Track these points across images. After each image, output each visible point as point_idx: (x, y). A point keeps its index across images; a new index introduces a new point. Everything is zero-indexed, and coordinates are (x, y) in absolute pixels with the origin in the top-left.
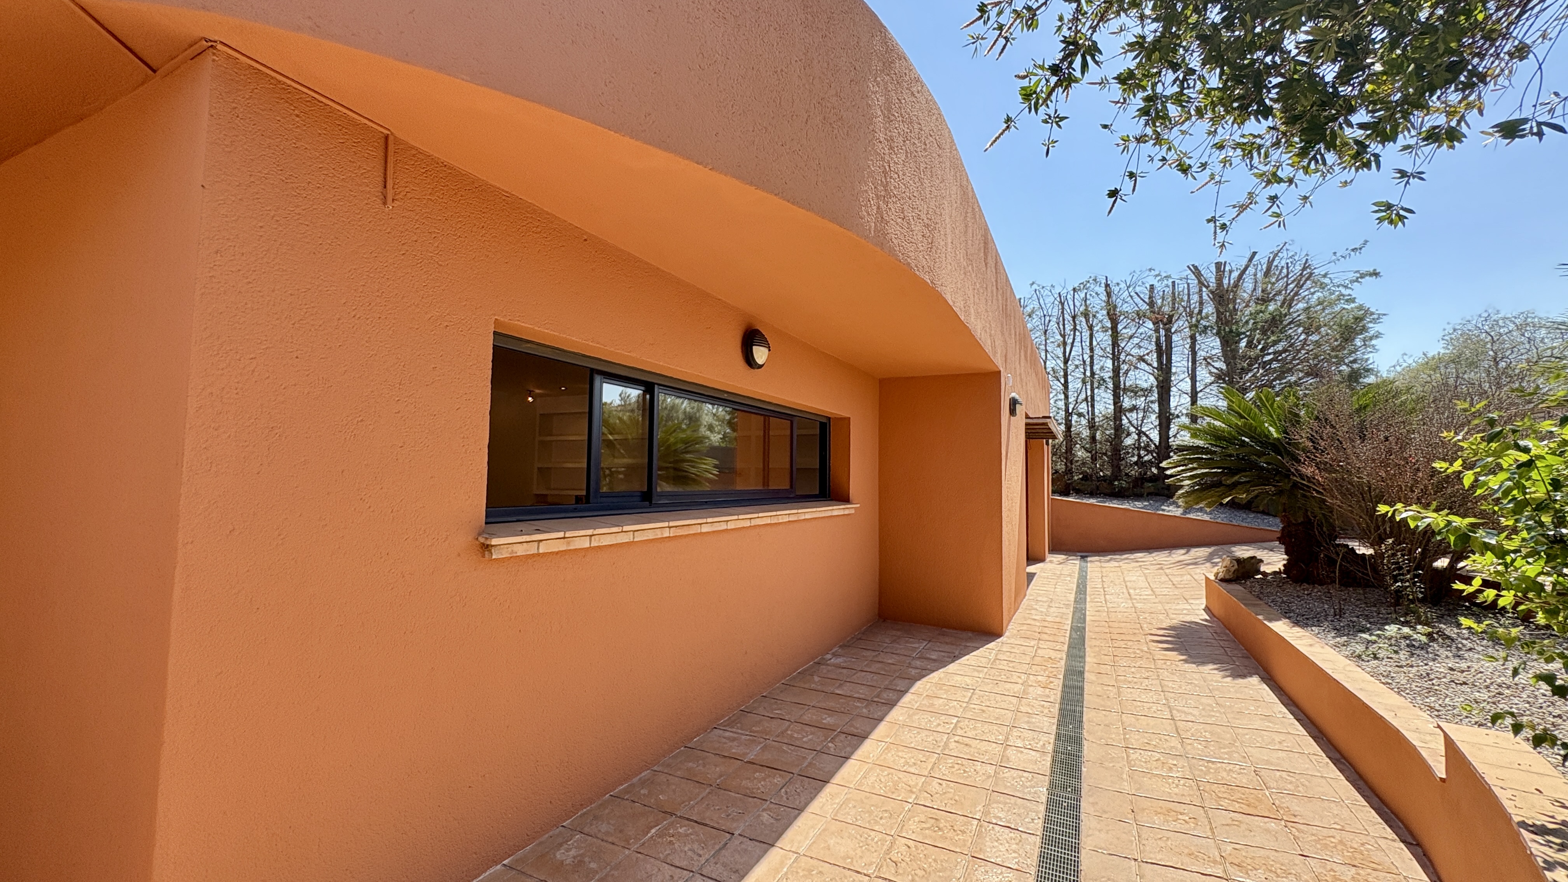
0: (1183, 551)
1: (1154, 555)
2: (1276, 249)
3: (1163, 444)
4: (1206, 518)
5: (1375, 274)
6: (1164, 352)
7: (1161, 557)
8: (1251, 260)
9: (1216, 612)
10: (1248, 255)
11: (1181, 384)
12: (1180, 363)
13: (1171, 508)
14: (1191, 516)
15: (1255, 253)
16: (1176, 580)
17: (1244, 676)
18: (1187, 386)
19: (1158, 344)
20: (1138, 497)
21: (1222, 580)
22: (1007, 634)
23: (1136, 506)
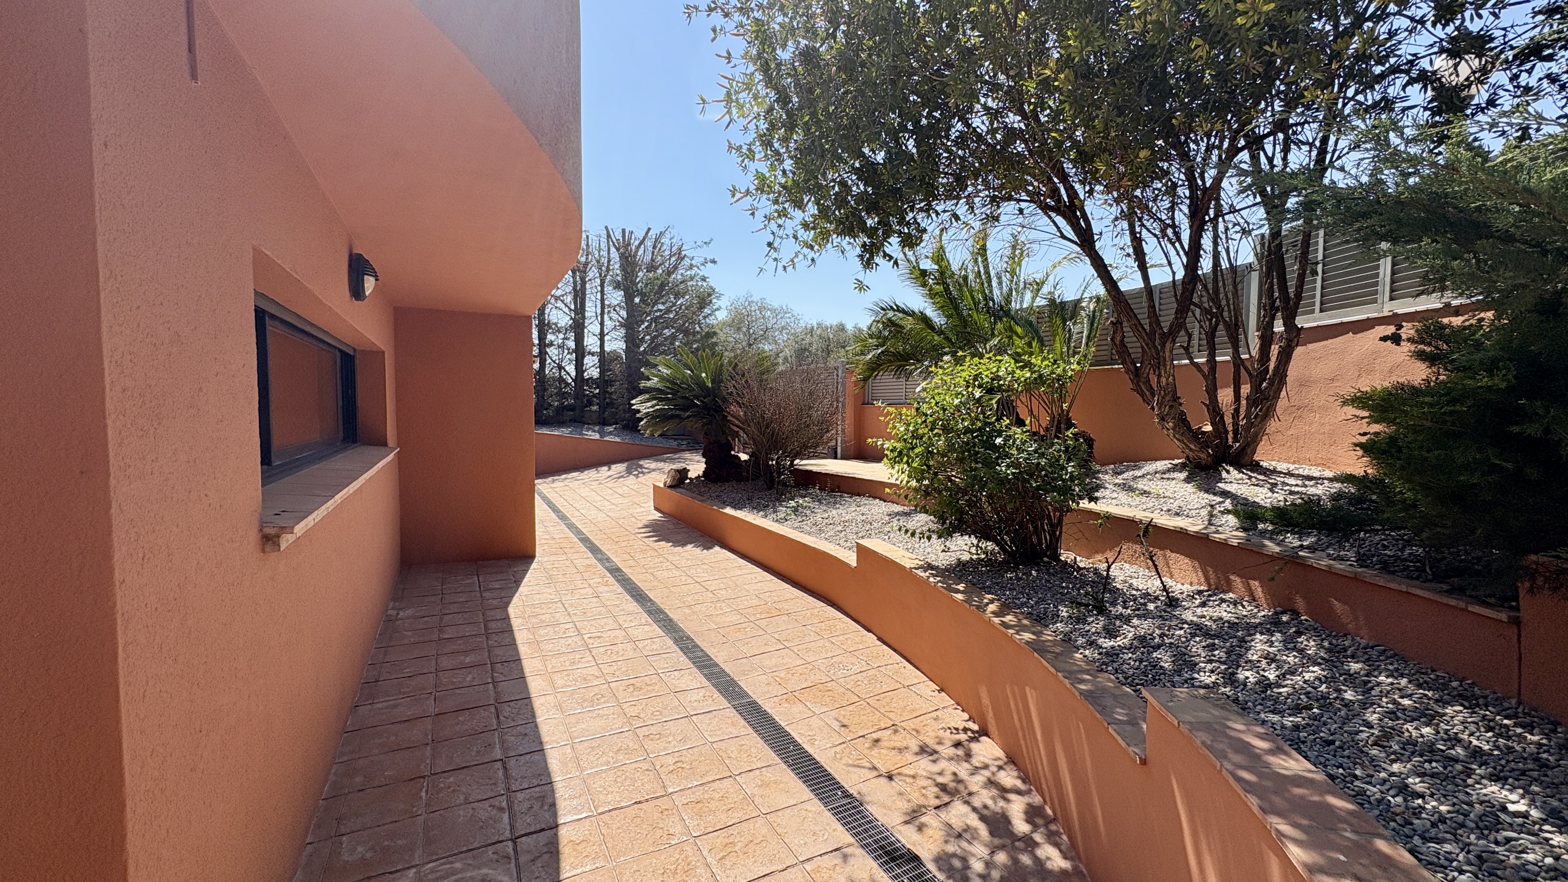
0: (606, 468)
1: (586, 472)
2: (663, 230)
3: (579, 379)
4: (618, 440)
5: (714, 262)
6: (579, 295)
7: (591, 474)
8: (647, 233)
9: (666, 510)
10: (646, 230)
11: (592, 328)
12: (591, 308)
13: (590, 433)
14: (607, 439)
15: (649, 229)
16: (620, 491)
17: (711, 548)
18: (597, 329)
19: (574, 289)
20: (561, 424)
21: (670, 487)
22: (537, 554)
23: (564, 432)
